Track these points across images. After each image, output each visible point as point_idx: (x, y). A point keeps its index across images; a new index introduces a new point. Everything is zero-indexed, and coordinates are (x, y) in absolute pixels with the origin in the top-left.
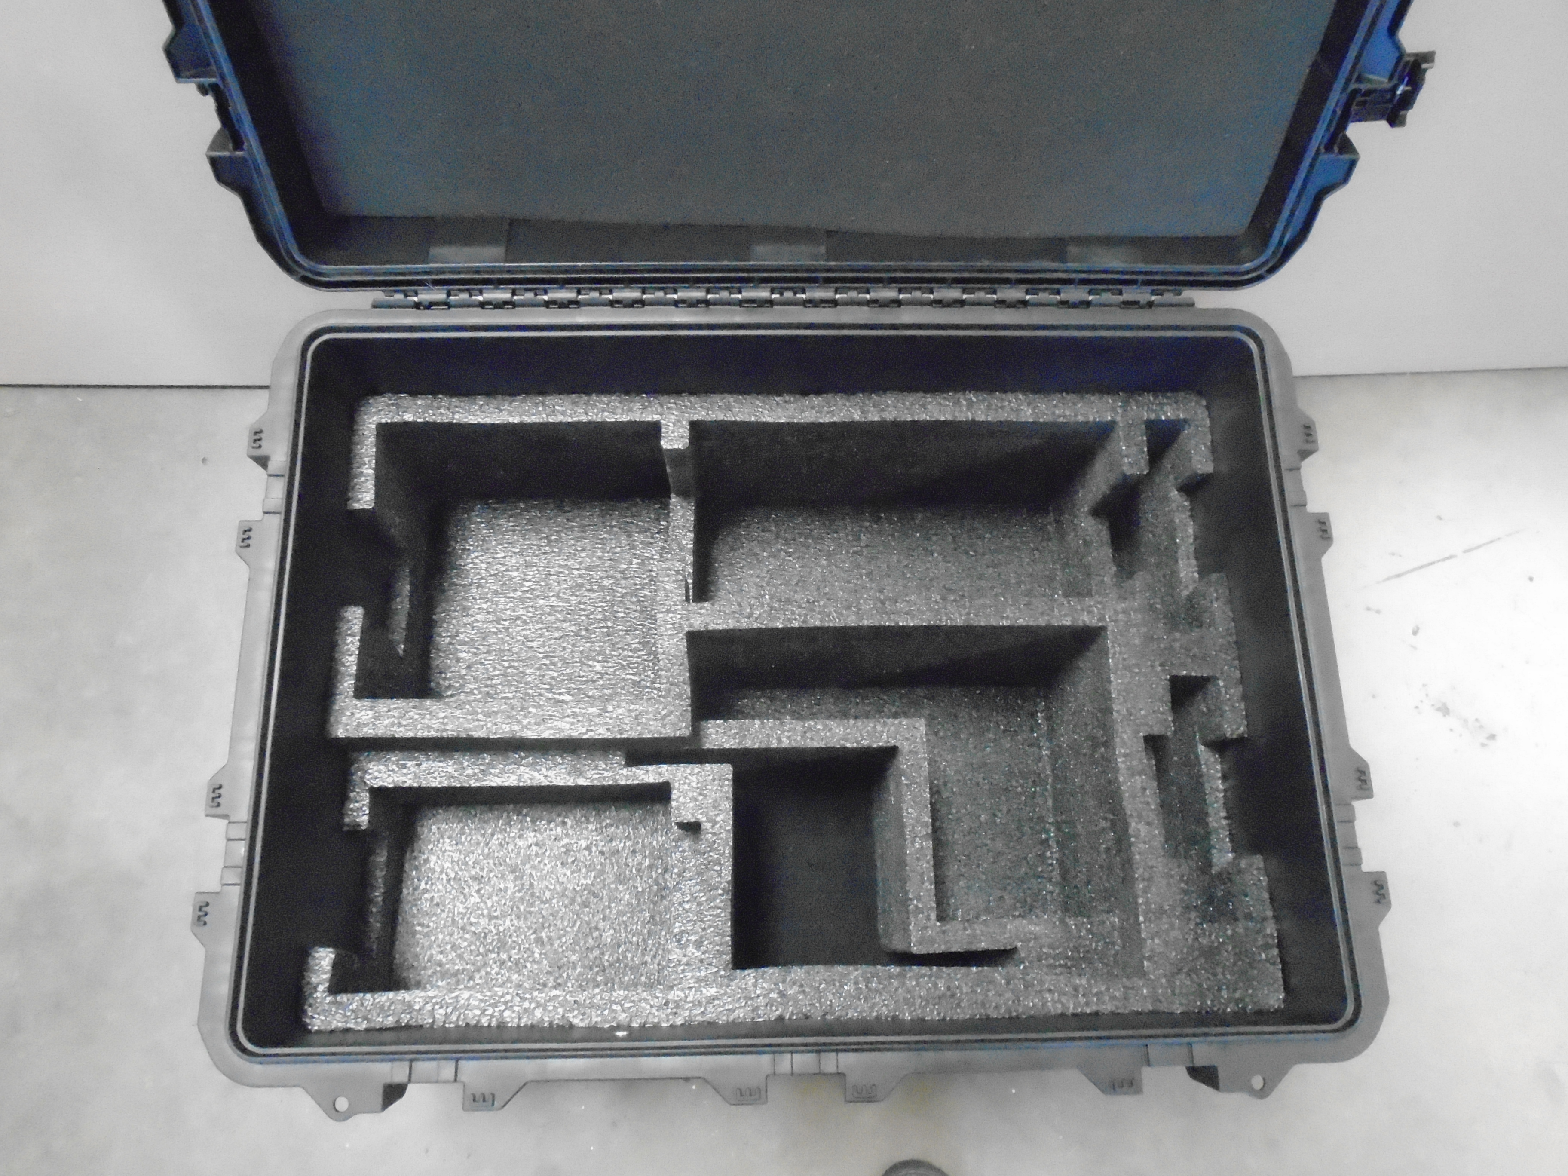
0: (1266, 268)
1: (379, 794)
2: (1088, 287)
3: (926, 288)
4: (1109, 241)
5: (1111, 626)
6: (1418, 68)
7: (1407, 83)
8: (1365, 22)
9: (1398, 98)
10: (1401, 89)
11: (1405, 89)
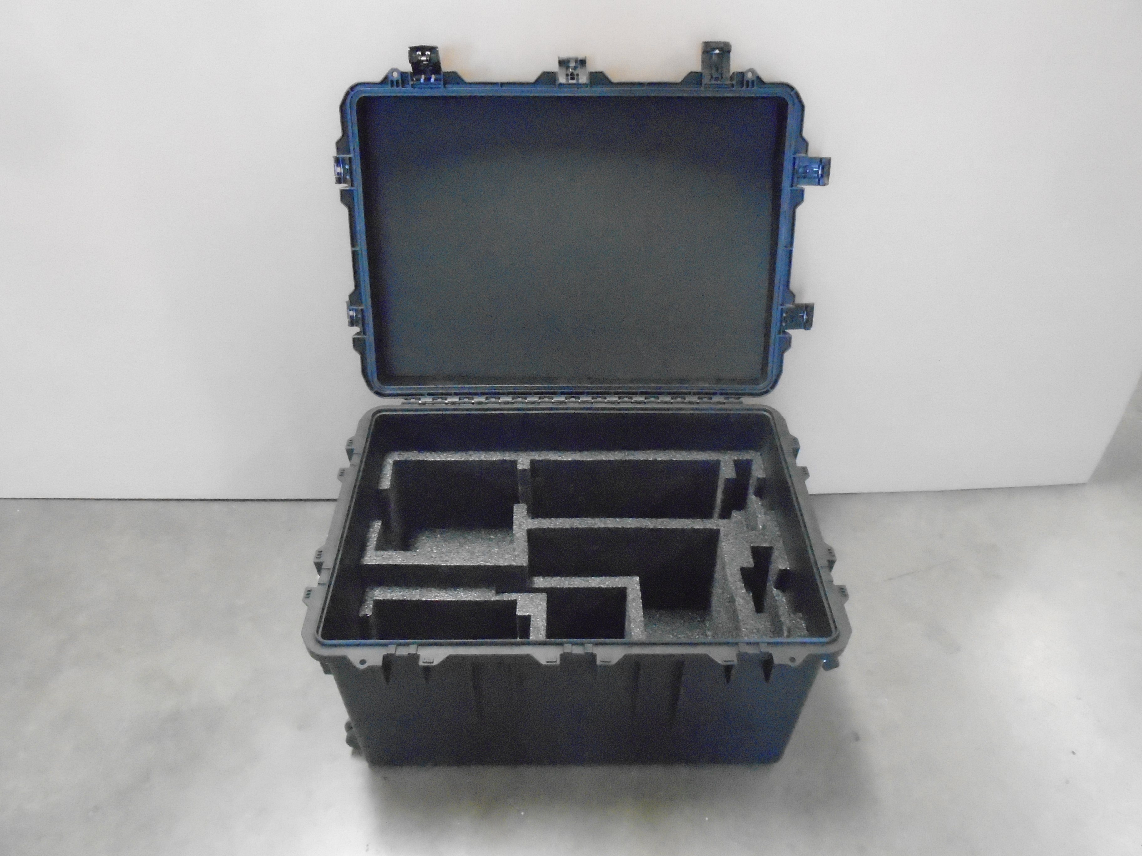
0: (770, 386)
1: (378, 604)
2: (697, 396)
3: (630, 397)
4: (703, 379)
5: (722, 529)
6: (809, 309)
7: (807, 314)
8: (777, 281)
9: (805, 320)
10: (805, 317)
11: (807, 317)
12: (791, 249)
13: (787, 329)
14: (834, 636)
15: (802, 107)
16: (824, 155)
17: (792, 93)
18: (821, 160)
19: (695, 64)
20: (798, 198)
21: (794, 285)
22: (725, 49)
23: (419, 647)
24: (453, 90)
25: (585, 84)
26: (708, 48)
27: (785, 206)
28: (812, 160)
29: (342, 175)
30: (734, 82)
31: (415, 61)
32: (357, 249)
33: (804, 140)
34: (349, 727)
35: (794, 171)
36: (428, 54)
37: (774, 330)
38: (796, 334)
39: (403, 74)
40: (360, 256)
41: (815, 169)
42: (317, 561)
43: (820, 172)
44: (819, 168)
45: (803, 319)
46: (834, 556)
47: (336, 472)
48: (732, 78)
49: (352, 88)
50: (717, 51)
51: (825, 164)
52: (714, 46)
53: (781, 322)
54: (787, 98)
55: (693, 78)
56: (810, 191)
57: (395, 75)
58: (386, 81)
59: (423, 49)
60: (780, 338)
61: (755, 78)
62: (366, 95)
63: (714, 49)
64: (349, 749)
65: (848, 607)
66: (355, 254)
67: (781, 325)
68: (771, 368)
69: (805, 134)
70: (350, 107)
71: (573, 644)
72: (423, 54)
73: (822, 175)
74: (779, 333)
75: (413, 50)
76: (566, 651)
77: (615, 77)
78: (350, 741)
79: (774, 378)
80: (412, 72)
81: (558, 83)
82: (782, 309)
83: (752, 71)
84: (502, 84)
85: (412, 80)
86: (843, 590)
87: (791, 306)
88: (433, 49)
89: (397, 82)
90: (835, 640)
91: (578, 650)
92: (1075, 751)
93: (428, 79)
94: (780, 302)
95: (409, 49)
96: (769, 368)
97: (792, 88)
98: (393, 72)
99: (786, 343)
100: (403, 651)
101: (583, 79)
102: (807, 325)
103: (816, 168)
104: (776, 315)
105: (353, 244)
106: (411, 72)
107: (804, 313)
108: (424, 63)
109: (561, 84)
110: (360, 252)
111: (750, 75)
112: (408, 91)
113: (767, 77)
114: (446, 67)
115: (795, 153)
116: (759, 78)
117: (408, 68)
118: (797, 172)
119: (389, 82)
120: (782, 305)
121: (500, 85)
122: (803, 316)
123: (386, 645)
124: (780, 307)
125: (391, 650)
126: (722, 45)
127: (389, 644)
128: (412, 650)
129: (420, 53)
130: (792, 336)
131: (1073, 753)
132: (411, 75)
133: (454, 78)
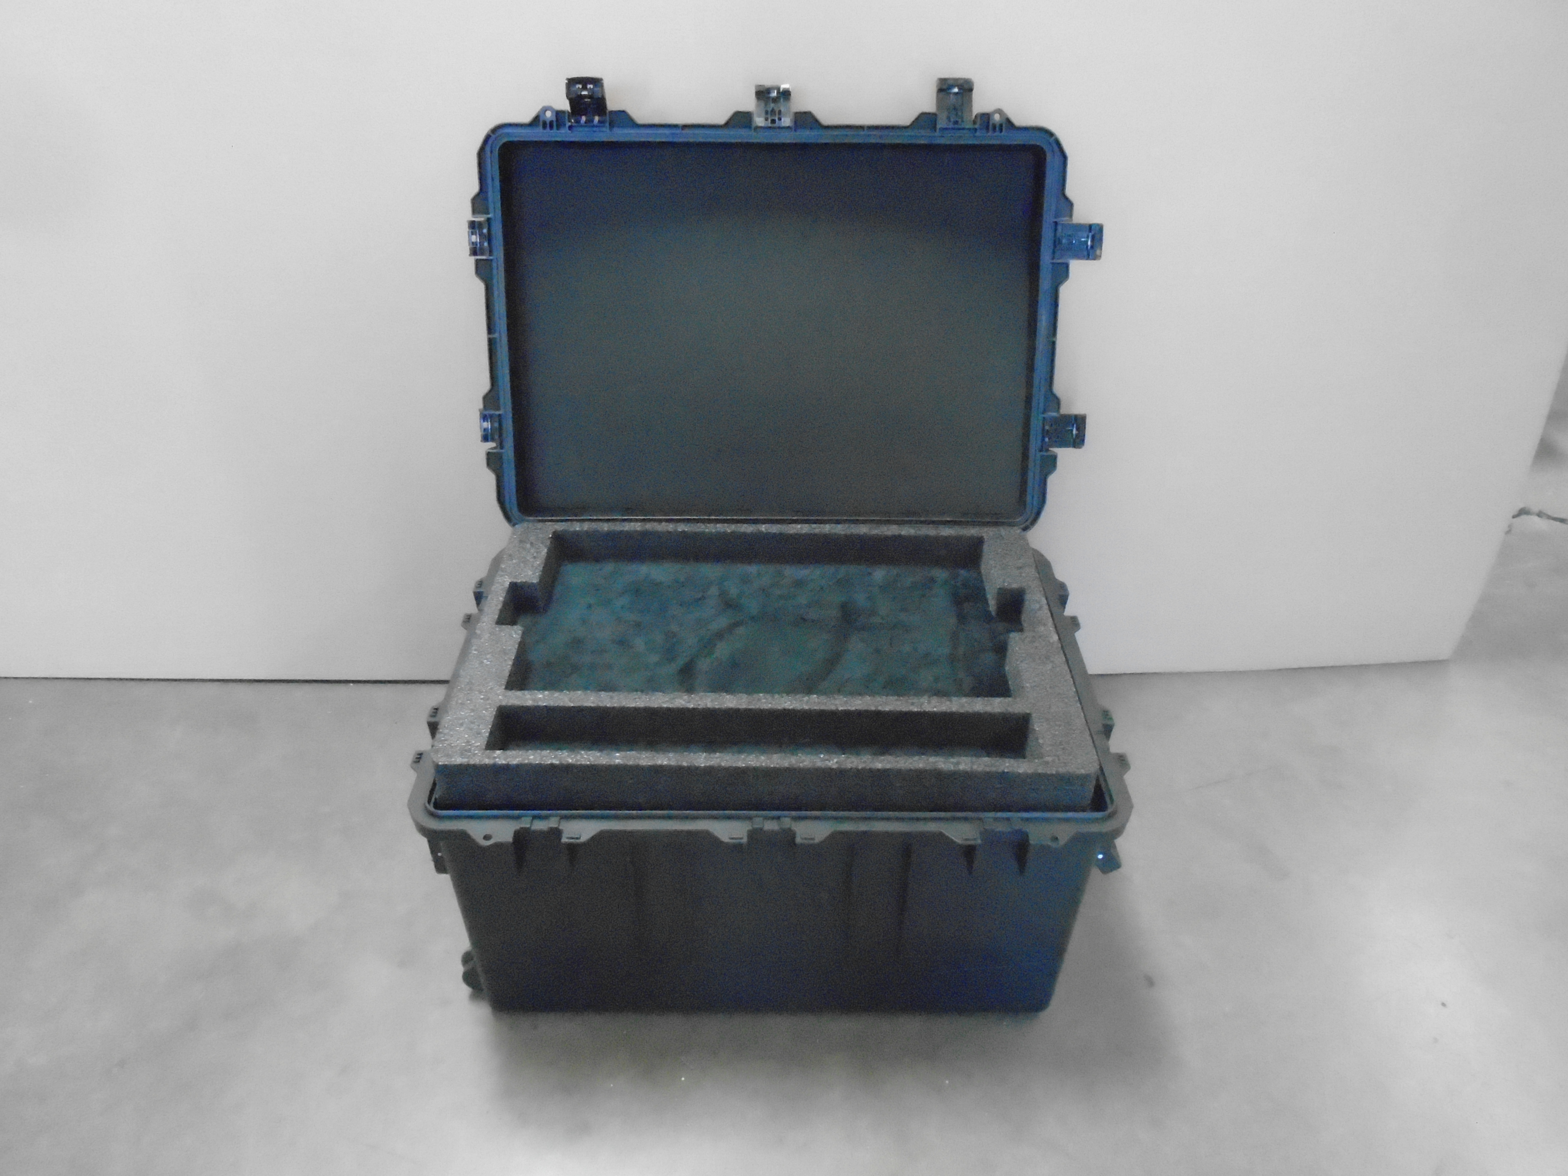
6: (1080, 421)
7: (1078, 429)
8: (1036, 382)
9: (1074, 437)
10: (1075, 432)
11: (1077, 432)
12: (1054, 339)
13: (1051, 447)
14: (1110, 810)
15: (1064, 157)
16: (1095, 220)
17: (1052, 140)
18: (1090, 227)
19: (927, 103)
20: (1061, 273)
21: (1059, 387)
22: (966, 88)
23: (562, 820)
24: (621, 134)
25: (789, 127)
26: (944, 87)
27: (1045, 284)
28: (1079, 227)
29: (478, 245)
30: (977, 126)
31: (573, 96)
32: (496, 335)
33: (1067, 199)
34: (467, 959)
35: (1056, 242)
36: (590, 88)
37: (1034, 444)
38: (1064, 455)
39: (559, 114)
40: (498, 345)
41: (1083, 240)
42: (433, 720)
43: (1089, 243)
44: (1088, 237)
45: (1072, 434)
46: (1111, 719)
47: (460, 618)
48: (974, 122)
49: (494, 130)
50: (956, 90)
51: (1096, 232)
52: (951, 82)
53: (1043, 437)
54: (1045, 147)
55: (925, 120)
56: (1077, 267)
57: (549, 114)
58: (536, 121)
59: (584, 81)
60: (1042, 456)
61: (1004, 121)
62: (511, 139)
63: (953, 86)
64: (465, 990)
65: (1130, 778)
66: (491, 343)
67: (1043, 440)
68: (1031, 499)
69: (1070, 192)
70: (491, 152)
71: (766, 818)
72: (584, 88)
73: (1092, 247)
74: (1041, 451)
75: (572, 82)
76: (756, 826)
77: (826, 117)
78: (469, 978)
79: (1035, 511)
80: (570, 111)
81: (754, 125)
82: (1044, 418)
83: (1000, 111)
84: (685, 127)
85: (570, 121)
86: (1121, 758)
87: (1055, 414)
88: (597, 82)
89: (551, 123)
90: (1110, 816)
91: (770, 826)
92: (1445, 1002)
93: (589, 121)
94: (1041, 410)
95: (566, 81)
96: (1029, 499)
97: (1050, 134)
98: (546, 110)
99: (1050, 464)
100: (540, 826)
101: (787, 121)
102: (1078, 441)
103: (1084, 238)
104: (1036, 424)
105: (490, 329)
106: (568, 112)
107: (1073, 425)
108: (586, 100)
109: (757, 128)
110: (498, 340)
111: (997, 117)
112: (563, 135)
113: (1018, 121)
114: (612, 105)
115: (1056, 216)
116: (1009, 121)
117: (565, 105)
118: (1060, 242)
119: (541, 123)
120: (1044, 411)
121: (680, 128)
122: (1072, 431)
123: (518, 818)
124: (1041, 416)
125: (525, 823)
126: (962, 81)
127: (523, 816)
128: (552, 823)
129: (580, 86)
130: (1057, 454)
131: (1444, 1005)
132: (569, 116)
133: (622, 118)
